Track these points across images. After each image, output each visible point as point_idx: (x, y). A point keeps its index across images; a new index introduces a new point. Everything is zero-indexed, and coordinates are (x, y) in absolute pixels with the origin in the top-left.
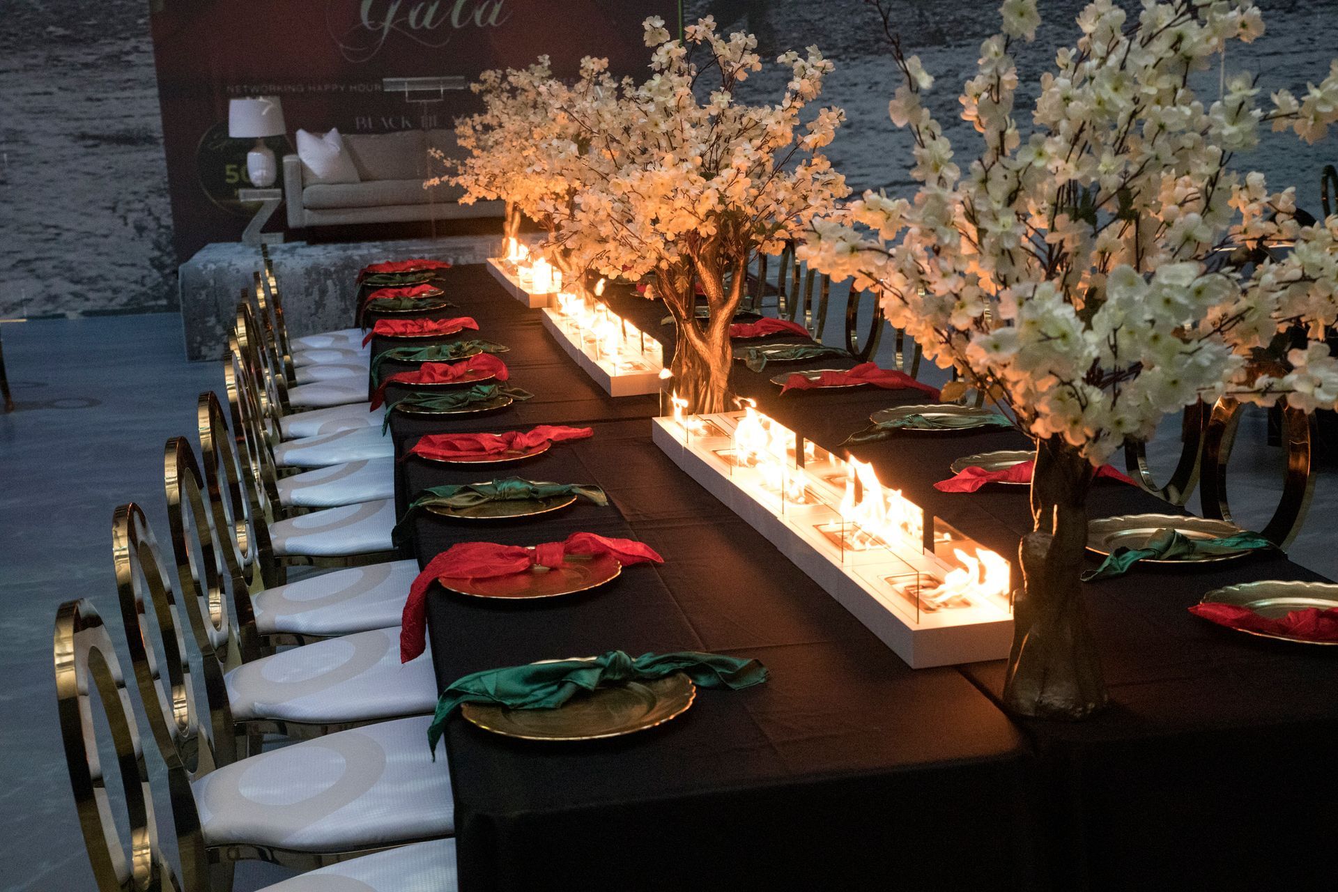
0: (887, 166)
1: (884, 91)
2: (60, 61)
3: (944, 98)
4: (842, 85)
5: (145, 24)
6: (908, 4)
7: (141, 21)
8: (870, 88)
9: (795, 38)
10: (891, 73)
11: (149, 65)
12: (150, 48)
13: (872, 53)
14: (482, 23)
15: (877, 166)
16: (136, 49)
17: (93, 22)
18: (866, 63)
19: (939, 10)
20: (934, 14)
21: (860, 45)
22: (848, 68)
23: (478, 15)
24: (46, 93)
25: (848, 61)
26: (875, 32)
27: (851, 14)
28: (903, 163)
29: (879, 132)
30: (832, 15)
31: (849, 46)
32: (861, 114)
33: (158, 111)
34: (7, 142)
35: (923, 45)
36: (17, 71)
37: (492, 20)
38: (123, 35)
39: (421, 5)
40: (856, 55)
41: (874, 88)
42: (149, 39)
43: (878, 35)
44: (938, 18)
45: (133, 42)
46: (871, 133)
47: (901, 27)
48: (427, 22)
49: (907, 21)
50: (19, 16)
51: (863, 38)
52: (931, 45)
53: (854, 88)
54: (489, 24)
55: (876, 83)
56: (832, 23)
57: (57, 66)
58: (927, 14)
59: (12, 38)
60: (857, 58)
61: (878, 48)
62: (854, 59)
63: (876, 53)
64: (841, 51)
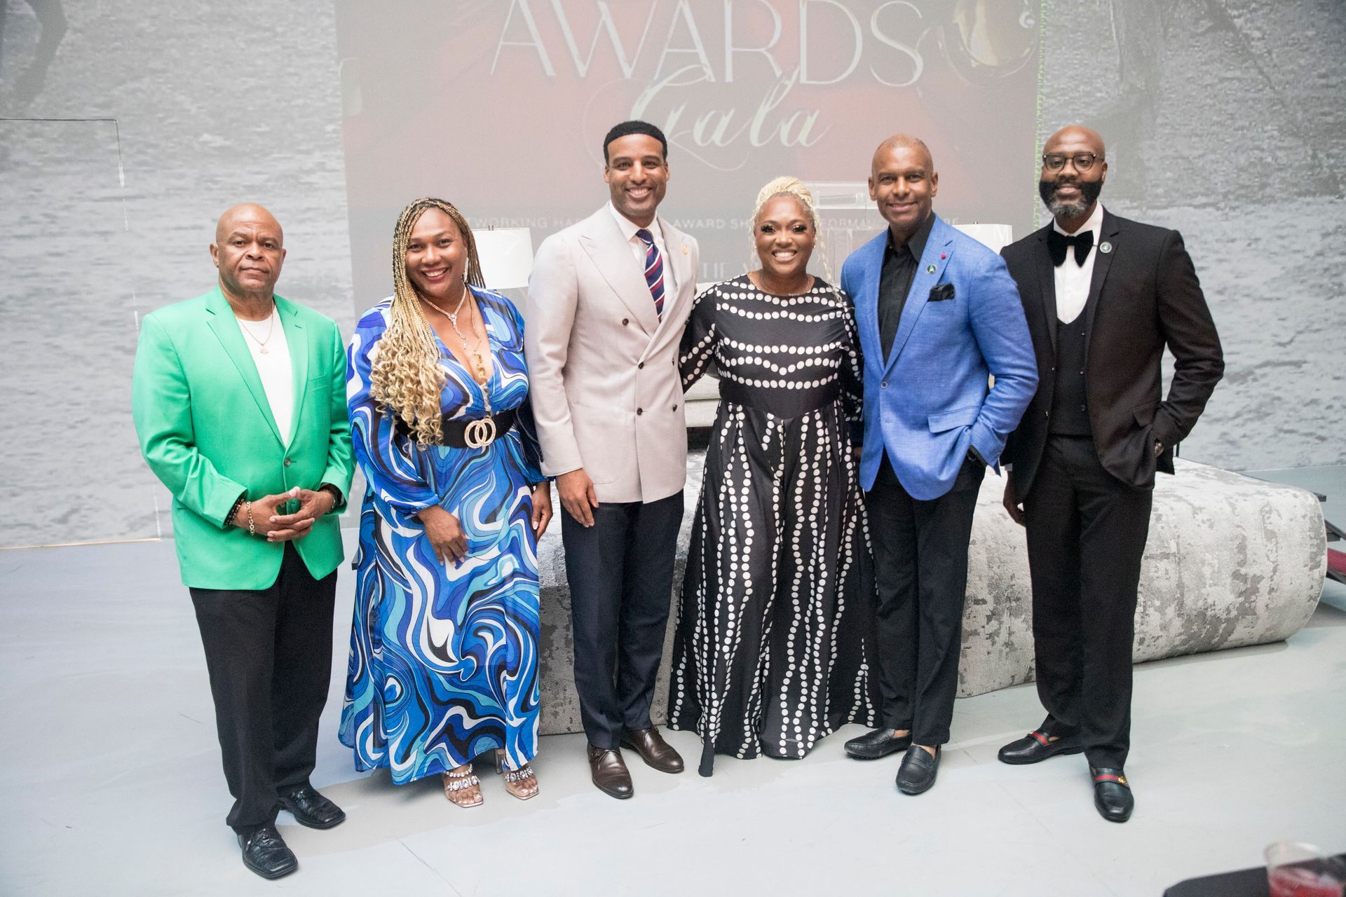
0: (1260, 342)
1: (1264, 250)
2: (215, 182)
3: (1330, 261)
4: (1217, 241)
5: (335, 131)
6: (1301, 143)
7: (330, 128)
8: (1249, 245)
9: (1168, 179)
10: (1276, 227)
11: (338, 189)
12: (341, 165)
13: (1254, 202)
14: (789, 142)
15: (1249, 342)
16: (321, 167)
17: (264, 128)
18: (1247, 214)
19: (1335, 151)
20: (1329, 156)
21: (1243, 192)
22: (1227, 219)
23: (785, 130)
24: (194, 228)
25: (1227, 210)
26: (1260, 175)
27: (1236, 151)
28: (1278, 340)
29: (1255, 300)
30: (1214, 151)
31: (1229, 192)
32: (1237, 277)
33: (348, 251)
34: (138, 295)
35: (1314, 194)
36: (155, 196)
37: (802, 138)
38: (303, 147)
39: (712, 112)
40: (1237, 204)
41: (1253, 246)
42: (340, 153)
43: (1264, 180)
44: (1332, 161)
45: (317, 157)
46: (1246, 301)
47: (1290, 171)
48: (717, 137)
49: (1297, 164)
50: (161, 120)
51: (1247, 183)
52: (1321, 195)
53: (1230, 244)
54: (799, 143)
55: (1257, 240)
56: (1213, 162)
57: (210, 189)
58: (1321, 155)
59: (150, 151)
60: (1238, 207)
61: (1263, 197)
62: (1233, 208)
63: (1258, 202)
64: (1221, 197)
